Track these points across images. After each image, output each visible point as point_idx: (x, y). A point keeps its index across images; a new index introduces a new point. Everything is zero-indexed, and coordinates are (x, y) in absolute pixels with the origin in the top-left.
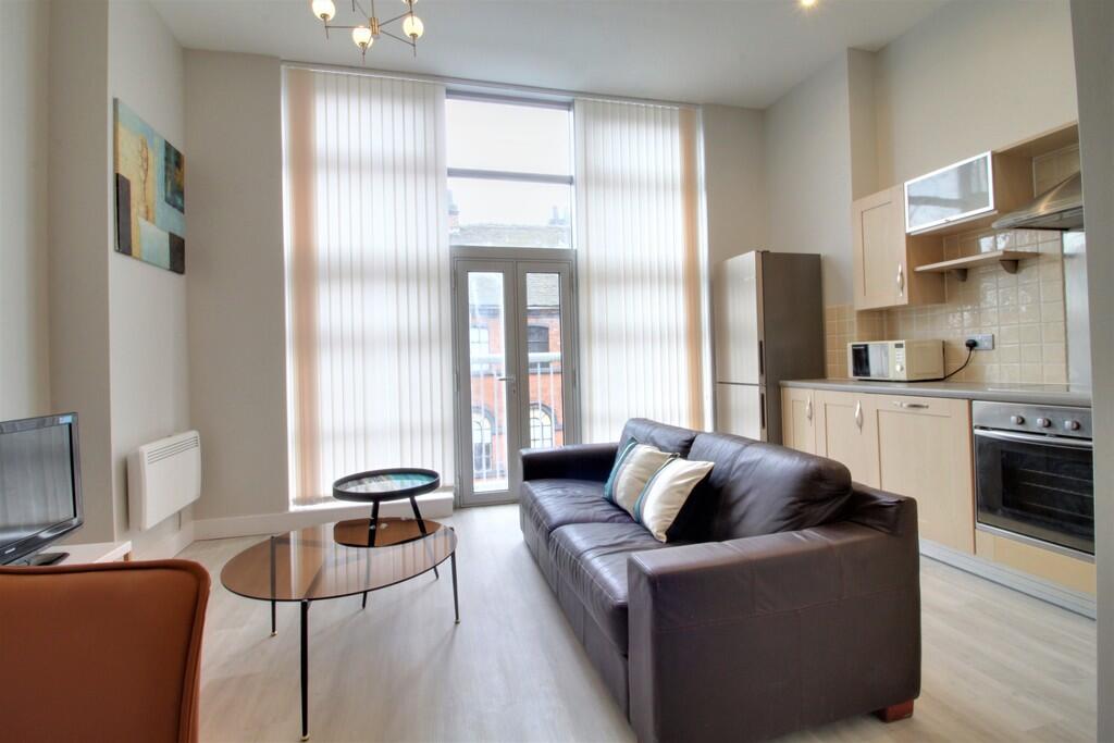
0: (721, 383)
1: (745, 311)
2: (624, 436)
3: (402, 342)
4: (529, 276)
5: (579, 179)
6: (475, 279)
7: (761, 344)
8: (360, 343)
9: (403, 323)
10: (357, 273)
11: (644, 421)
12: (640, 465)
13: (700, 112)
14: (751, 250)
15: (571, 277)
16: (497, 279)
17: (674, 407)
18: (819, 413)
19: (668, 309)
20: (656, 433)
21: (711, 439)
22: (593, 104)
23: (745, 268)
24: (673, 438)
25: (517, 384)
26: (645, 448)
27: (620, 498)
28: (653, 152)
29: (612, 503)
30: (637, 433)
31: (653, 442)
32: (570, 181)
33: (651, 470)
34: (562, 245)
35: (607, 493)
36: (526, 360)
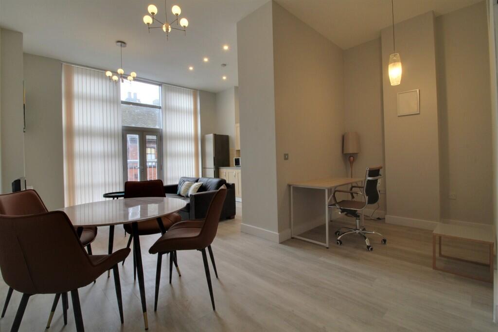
0: (204, 168)
1: (210, 148)
2: (180, 182)
3: (105, 156)
4: (147, 136)
5: (163, 107)
6: (129, 136)
7: (214, 158)
8: (90, 156)
9: (106, 149)
10: (89, 133)
11: (185, 177)
12: (187, 185)
13: (198, 92)
14: (211, 133)
15: (160, 137)
16: (137, 137)
17: (192, 174)
18: (227, 174)
19: (189, 148)
20: (189, 179)
21: (203, 178)
22: (168, 86)
23: (210, 138)
24: (193, 179)
25: (143, 169)
26: (187, 182)
27: (182, 193)
28: (185, 102)
29: (180, 196)
30: (184, 179)
31: (189, 181)
32: (160, 108)
33: (189, 186)
34: (157, 127)
35: (178, 193)
36: (146, 162)
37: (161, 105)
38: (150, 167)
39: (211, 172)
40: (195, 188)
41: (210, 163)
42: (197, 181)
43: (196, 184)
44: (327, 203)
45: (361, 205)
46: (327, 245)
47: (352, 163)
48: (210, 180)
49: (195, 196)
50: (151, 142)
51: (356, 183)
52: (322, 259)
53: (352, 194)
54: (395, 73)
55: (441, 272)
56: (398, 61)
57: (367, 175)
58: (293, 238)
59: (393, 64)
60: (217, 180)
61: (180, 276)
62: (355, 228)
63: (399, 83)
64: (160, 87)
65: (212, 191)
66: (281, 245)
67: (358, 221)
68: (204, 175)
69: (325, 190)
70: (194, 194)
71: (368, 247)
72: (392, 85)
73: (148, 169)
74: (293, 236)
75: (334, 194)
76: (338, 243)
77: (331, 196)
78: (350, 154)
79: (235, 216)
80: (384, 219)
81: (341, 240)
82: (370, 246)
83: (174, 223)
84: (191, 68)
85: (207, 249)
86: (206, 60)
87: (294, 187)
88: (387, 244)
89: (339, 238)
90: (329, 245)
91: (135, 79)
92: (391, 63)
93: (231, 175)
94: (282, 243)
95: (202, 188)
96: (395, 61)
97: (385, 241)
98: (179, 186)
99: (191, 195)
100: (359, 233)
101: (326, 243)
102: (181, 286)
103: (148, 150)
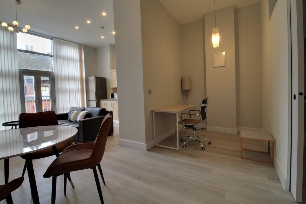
0: (88, 101)
1: (93, 86)
2: (70, 111)
3: (4, 92)
4: (41, 77)
5: (55, 56)
6: (25, 77)
7: (96, 93)
11: (74, 108)
12: (75, 114)
13: (83, 46)
14: (93, 76)
15: (53, 78)
16: (32, 77)
17: (79, 105)
18: (106, 104)
19: (76, 86)
20: (77, 109)
21: (87, 108)
22: (58, 40)
23: (92, 79)
24: (81, 109)
25: (39, 102)
26: (76, 111)
27: (72, 119)
28: (73, 53)
29: (70, 121)
30: (73, 109)
31: (77, 110)
32: (52, 56)
33: (77, 114)
34: (50, 71)
35: (69, 120)
36: (41, 97)
37: (52, 54)
38: (45, 100)
39: (93, 103)
40: (82, 115)
41: (93, 97)
42: (84, 110)
43: (83, 112)
44: (177, 122)
45: (198, 122)
46: (178, 149)
47: (187, 95)
48: (94, 109)
49: (83, 121)
50: (45, 82)
51: (192, 108)
52: (176, 159)
53: (190, 115)
54: (216, 40)
55: (245, 160)
56: (218, 33)
57: (202, 103)
58: (155, 146)
59: (215, 34)
60: (98, 109)
61: (73, 187)
62: (193, 136)
63: (218, 46)
64: (52, 41)
65: (95, 117)
66: (147, 152)
67: (195, 132)
68: (88, 105)
69: (176, 114)
70: (82, 120)
71: (202, 148)
72: (214, 47)
73: (43, 102)
74: (154, 145)
75: (181, 116)
76: (184, 147)
77: (180, 118)
78: (186, 90)
79: (113, 133)
80: (206, 128)
81: (186, 145)
82: (203, 147)
83: (66, 146)
84: (77, 28)
85: (97, 167)
86: (89, 22)
87: (155, 113)
88: (212, 145)
89: (184, 144)
90: (179, 149)
91: (29, 32)
92: (214, 33)
93: (108, 104)
94: (148, 150)
95: (88, 115)
96: (216, 32)
97: (210, 143)
98: (69, 114)
99: (79, 121)
100: (196, 139)
101: (177, 148)
102: (75, 197)
103: (43, 89)
